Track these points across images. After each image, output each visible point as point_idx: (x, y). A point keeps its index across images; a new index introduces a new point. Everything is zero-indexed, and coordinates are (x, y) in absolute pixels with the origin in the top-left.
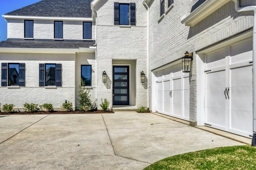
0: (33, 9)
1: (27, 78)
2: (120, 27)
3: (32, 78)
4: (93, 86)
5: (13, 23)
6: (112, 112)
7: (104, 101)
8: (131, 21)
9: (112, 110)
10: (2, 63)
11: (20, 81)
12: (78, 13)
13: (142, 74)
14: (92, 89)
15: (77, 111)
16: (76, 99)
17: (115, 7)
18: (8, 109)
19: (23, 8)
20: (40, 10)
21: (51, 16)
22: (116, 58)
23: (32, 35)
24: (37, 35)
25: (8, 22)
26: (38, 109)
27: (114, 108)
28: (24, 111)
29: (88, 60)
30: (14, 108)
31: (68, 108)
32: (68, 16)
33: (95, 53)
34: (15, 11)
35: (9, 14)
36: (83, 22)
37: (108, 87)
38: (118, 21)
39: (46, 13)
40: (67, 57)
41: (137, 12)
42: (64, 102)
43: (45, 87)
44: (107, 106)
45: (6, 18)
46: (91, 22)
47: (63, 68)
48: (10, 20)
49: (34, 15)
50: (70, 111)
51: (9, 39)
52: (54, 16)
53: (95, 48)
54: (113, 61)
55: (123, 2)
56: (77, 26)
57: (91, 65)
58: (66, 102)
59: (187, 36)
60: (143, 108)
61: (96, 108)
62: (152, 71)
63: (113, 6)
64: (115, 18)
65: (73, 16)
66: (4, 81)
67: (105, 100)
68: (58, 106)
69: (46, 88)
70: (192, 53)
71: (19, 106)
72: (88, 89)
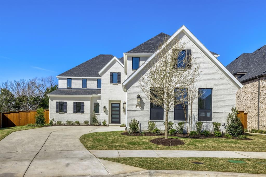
0: (71, 72)
1: (68, 109)
2: (113, 84)
3: (70, 109)
4: (99, 113)
7: (104, 121)
8: (118, 81)
9: (108, 125)
10: (56, 102)
11: (65, 110)
12: (95, 74)
14: (99, 115)
16: (91, 119)
18: (59, 123)
19: (66, 72)
20: (75, 73)
21: (80, 76)
22: (111, 100)
23: (71, 86)
24: (73, 87)
25: (59, 80)
26: (73, 124)
27: (109, 125)
28: (66, 124)
29: (97, 100)
30: (62, 123)
31: (87, 124)
32: (89, 76)
34: (62, 74)
35: (59, 76)
36: (97, 79)
37: (107, 114)
38: (112, 81)
39: (78, 75)
40: (87, 99)
41: (122, 77)
42: (85, 121)
43: (76, 113)
44: (106, 123)
45: (58, 78)
46: (101, 79)
47: (85, 104)
48: (60, 79)
49: (72, 76)
50: (88, 125)
51: (59, 88)
52: (82, 76)
53: (100, 94)
56: (94, 81)
57: (99, 103)
58: (86, 121)
60: (124, 124)
61: (101, 124)
63: (109, 74)
64: (110, 80)
65: (92, 76)
66: (57, 110)
68: (82, 122)
71: (64, 122)
72: (96, 115)
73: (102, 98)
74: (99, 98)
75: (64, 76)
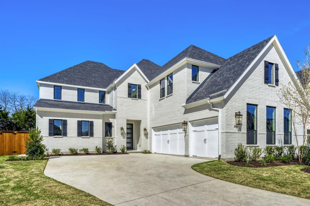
1: (68, 131)
2: (132, 99)
3: (72, 131)
4: (113, 136)
5: (44, 88)
6: (126, 153)
8: (138, 96)
10: (49, 119)
12: (95, 84)
13: (145, 130)
14: (113, 138)
15: (104, 153)
17: (128, 86)
21: (76, 85)
22: (129, 119)
23: (60, 97)
24: (64, 98)
25: (40, 86)
26: (78, 152)
27: (127, 151)
28: (69, 153)
29: (110, 119)
30: (60, 151)
32: (89, 86)
33: (115, 115)
35: (41, 80)
36: (100, 91)
37: (124, 138)
38: (130, 95)
41: (142, 91)
42: (96, 147)
44: (124, 150)
45: (39, 83)
46: (105, 92)
47: (94, 124)
49: (63, 83)
50: (99, 153)
51: (41, 100)
52: (78, 85)
53: (116, 111)
54: (127, 120)
55: (133, 83)
56: (95, 93)
57: (112, 123)
59: (183, 113)
60: (145, 151)
61: (116, 151)
62: (152, 128)
64: (128, 93)
65: (92, 87)
67: (124, 146)
68: (92, 150)
69: (82, 138)
70: (187, 122)
72: (109, 138)
73: (118, 116)
74: (114, 116)
75: (50, 82)
